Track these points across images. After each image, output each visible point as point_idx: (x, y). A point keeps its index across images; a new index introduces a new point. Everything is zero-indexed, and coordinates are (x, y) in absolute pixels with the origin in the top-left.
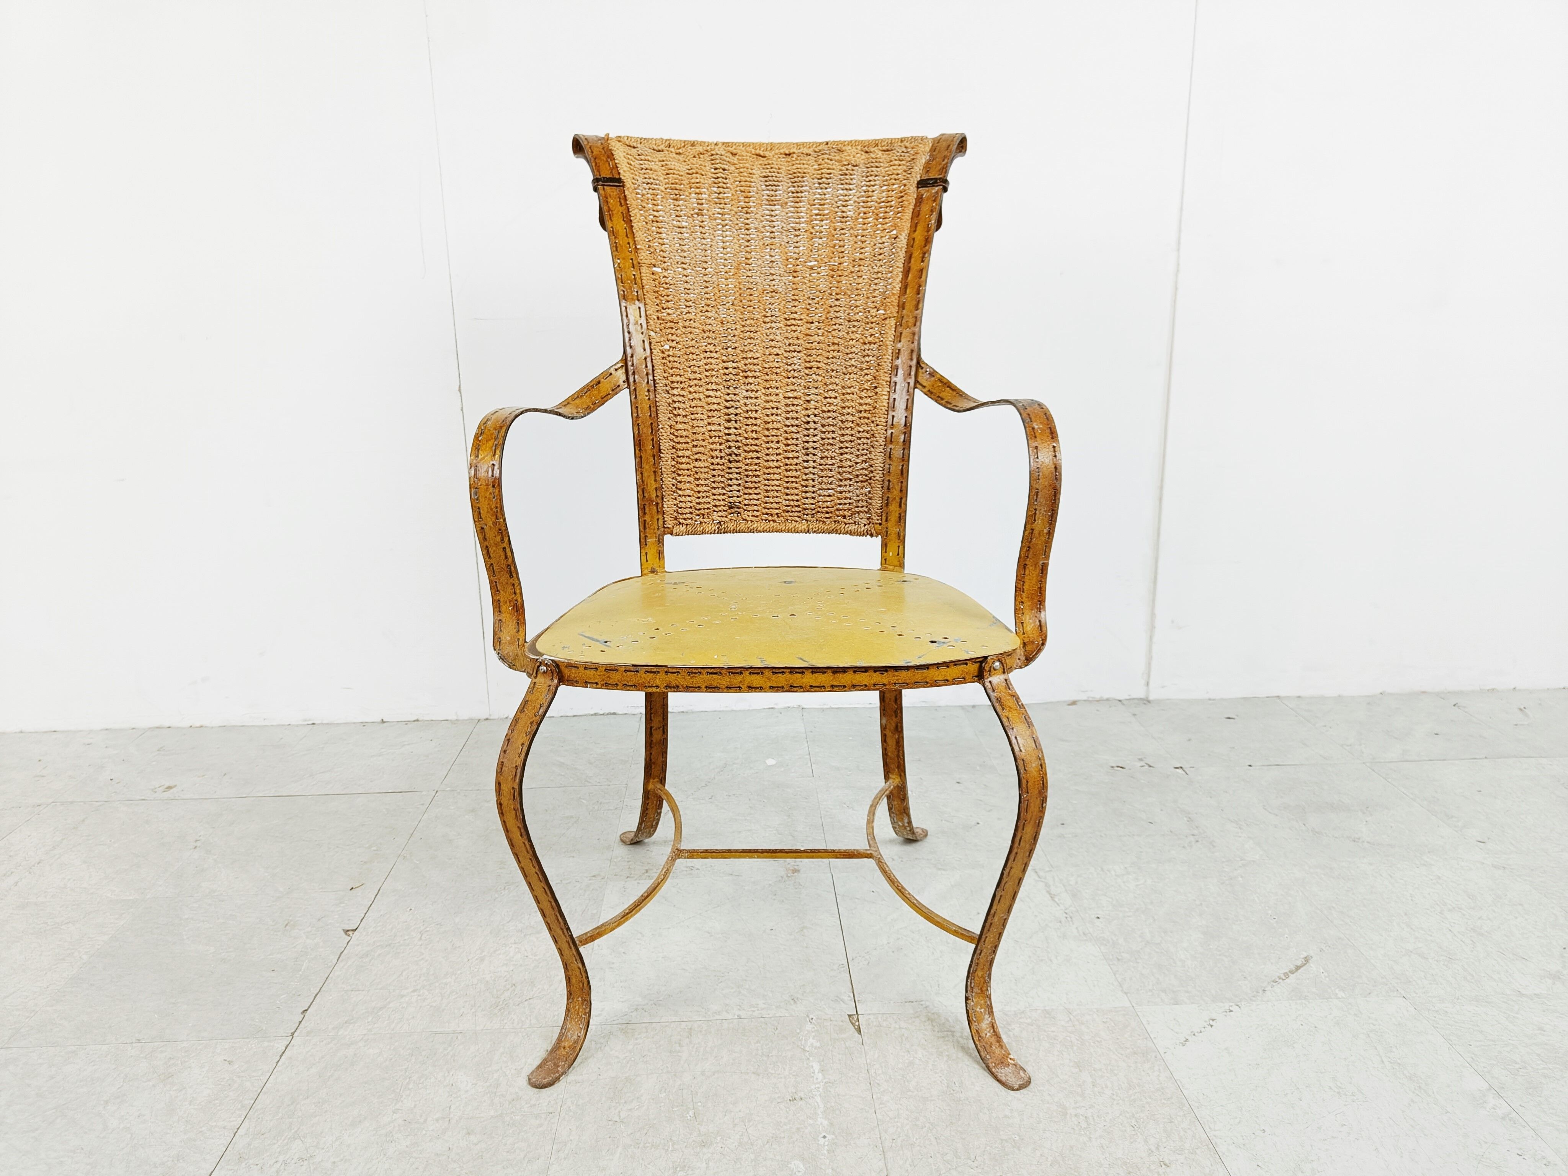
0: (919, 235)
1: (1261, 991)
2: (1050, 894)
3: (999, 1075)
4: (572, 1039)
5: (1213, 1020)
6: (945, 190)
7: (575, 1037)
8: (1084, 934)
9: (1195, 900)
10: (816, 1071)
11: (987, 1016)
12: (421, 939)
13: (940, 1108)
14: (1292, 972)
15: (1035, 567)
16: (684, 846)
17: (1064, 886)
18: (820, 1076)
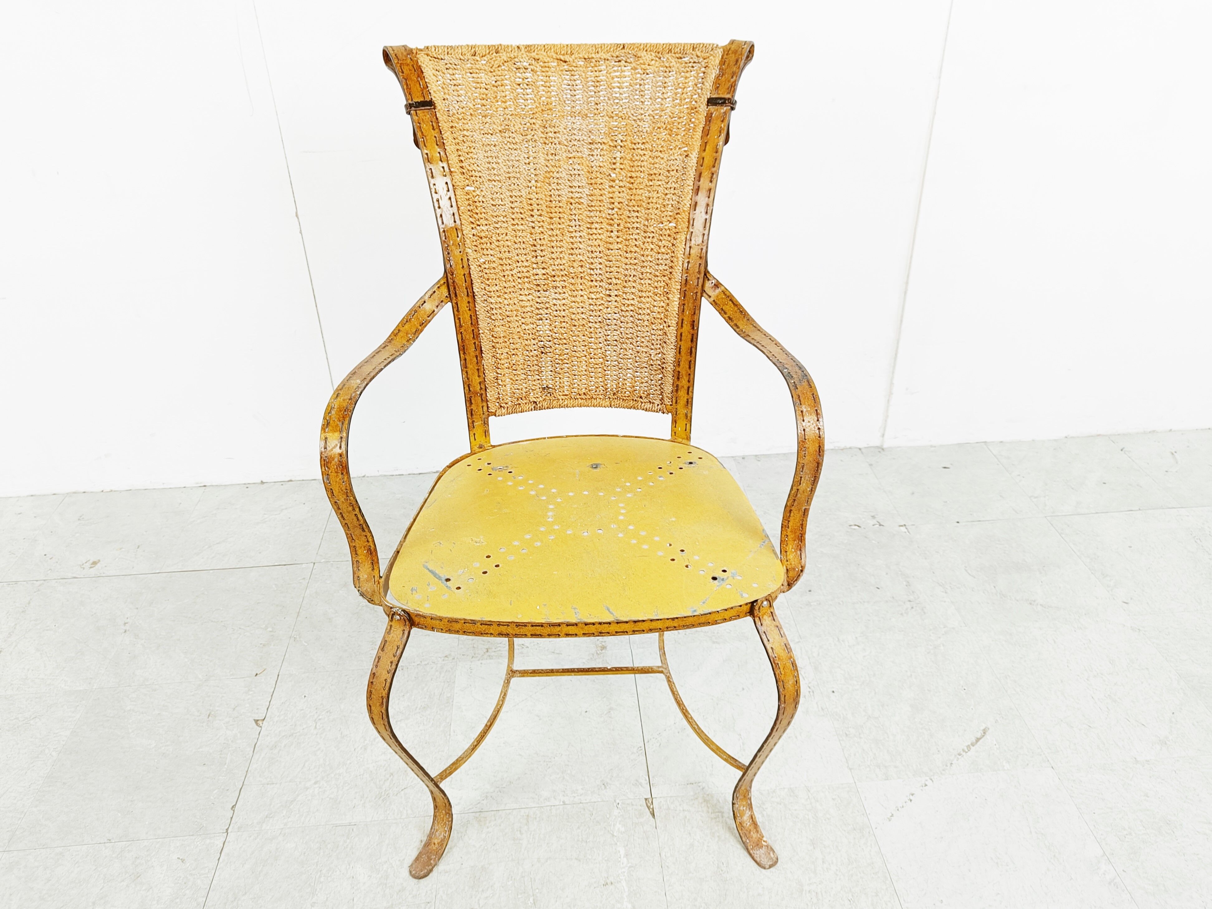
1: (949, 765)
3: (755, 856)
4: (440, 837)
5: (912, 795)
6: (733, 110)
7: (442, 836)
9: (906, 671)
10: (622, 856)
11: (747, 811)
12: (316, 727)
13: (712, 888)
14: (973, 745)
15: (799, 511)
16: (515, 667)
18: (625, 860)
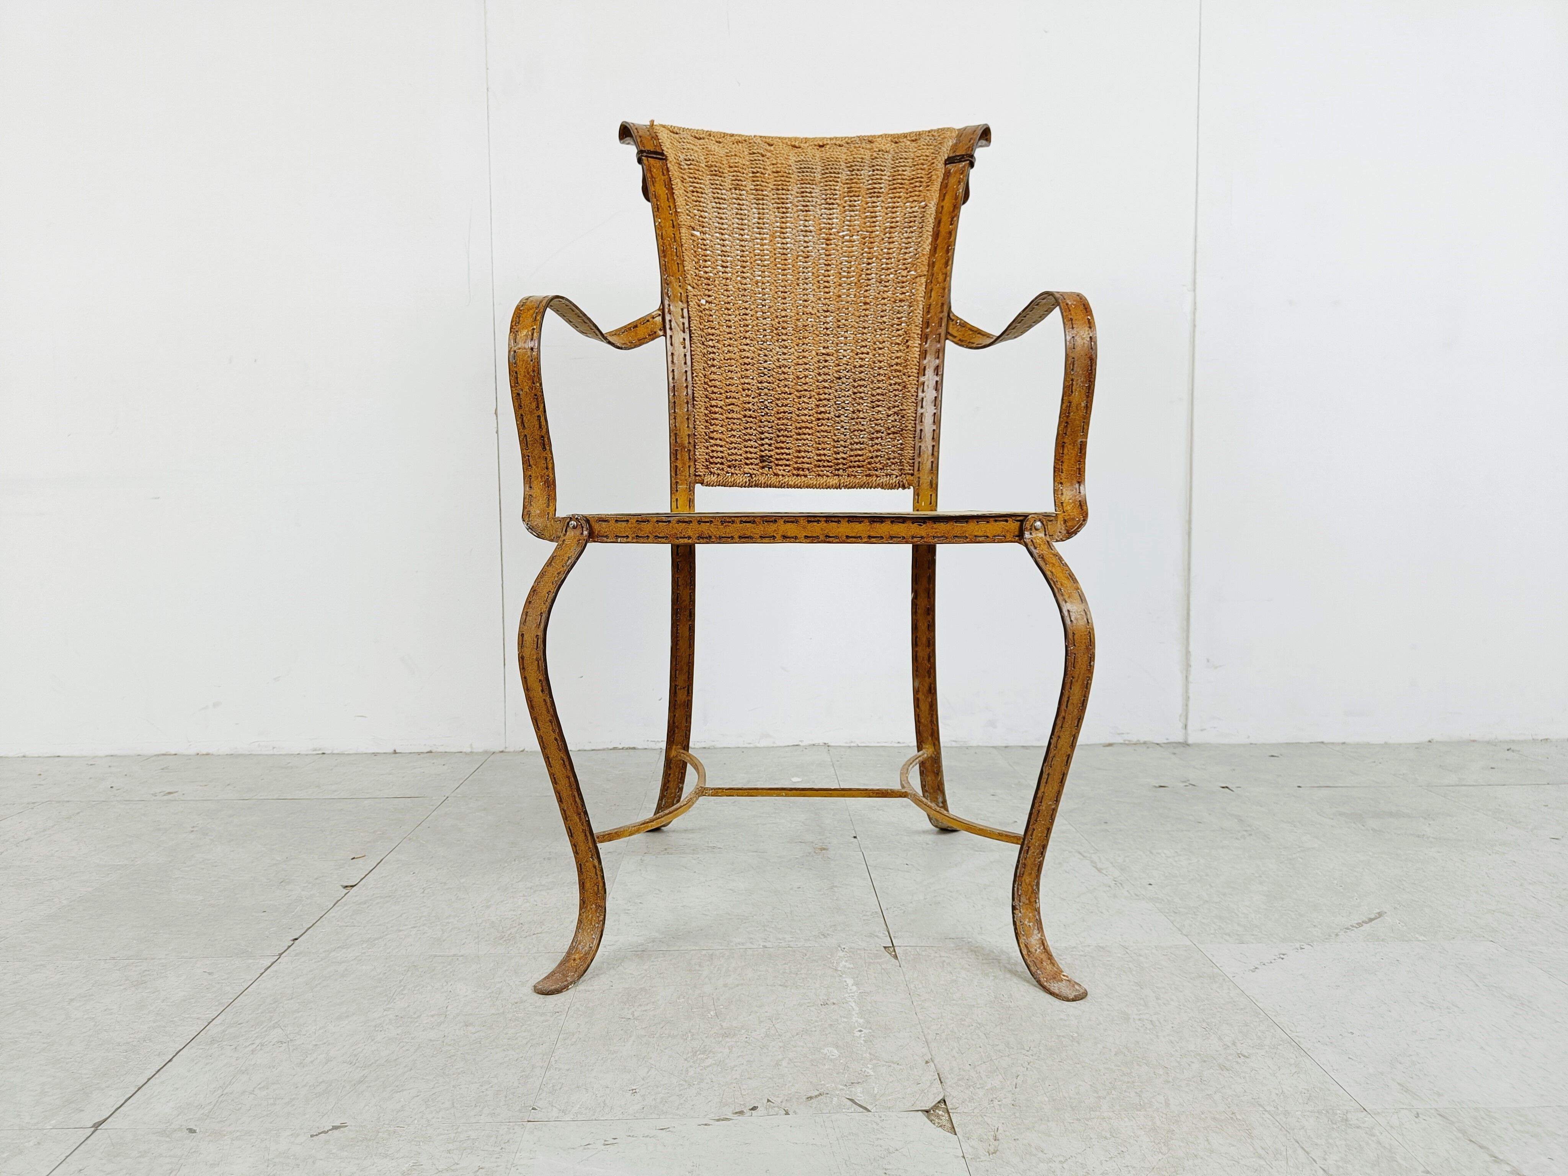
0: (948, 204)
1: (1333, 936)
2: (1097, 868)
3: (1052, 989)
4: (583, 950)
5: (1284, 955)
6: (972, 165)
7: (587, 948)
8: (1136, 895)
9: (1253, 874)
10: (850, 985)
11: (1036, 932)
12: (423, 892)
13: (987, 1013)
14: (1366, 923)
15: (1074, 446)
16: (705, 786)
17: (1112, 863)
18: (854, 988)
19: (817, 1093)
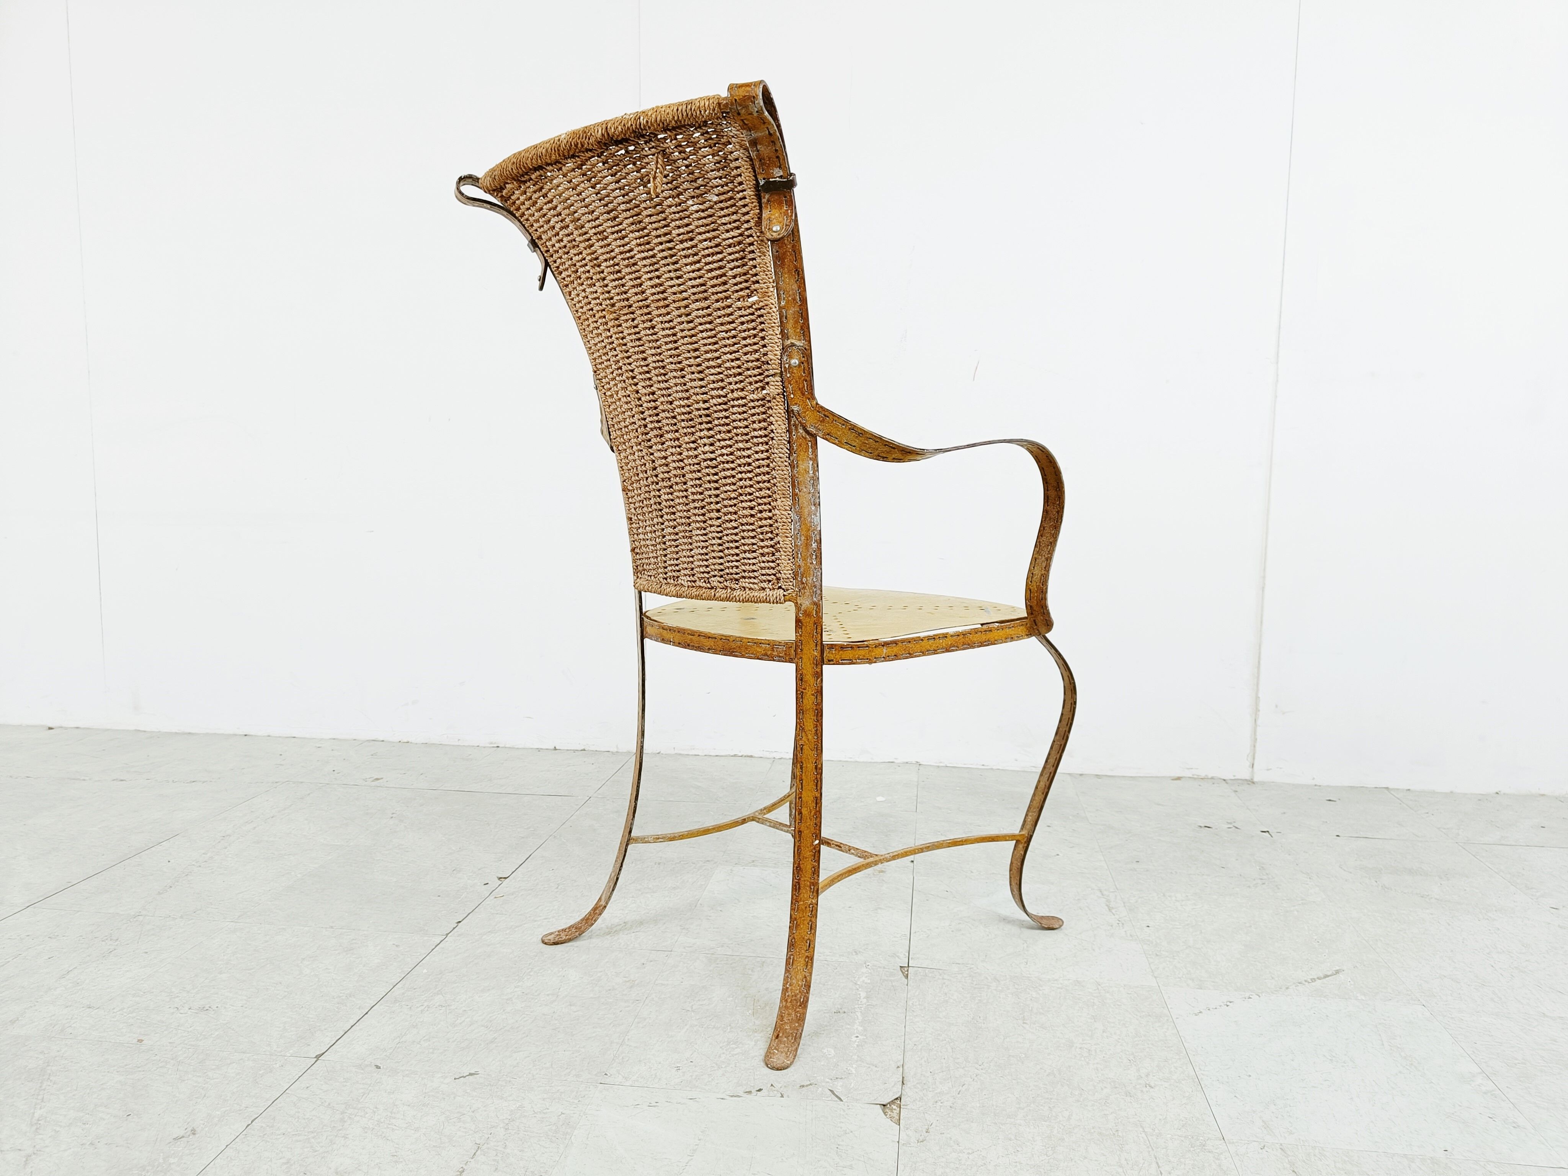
1: (1284, 988)
2: (1109, 907)
5: (1230, 1002)
8: (1131, 936)
10: (862, 997)
14: (1320, 979)
17: (1124, 903)
18: (864, 1000)
19: (809, 1083)
